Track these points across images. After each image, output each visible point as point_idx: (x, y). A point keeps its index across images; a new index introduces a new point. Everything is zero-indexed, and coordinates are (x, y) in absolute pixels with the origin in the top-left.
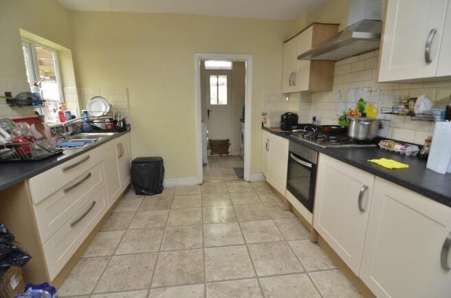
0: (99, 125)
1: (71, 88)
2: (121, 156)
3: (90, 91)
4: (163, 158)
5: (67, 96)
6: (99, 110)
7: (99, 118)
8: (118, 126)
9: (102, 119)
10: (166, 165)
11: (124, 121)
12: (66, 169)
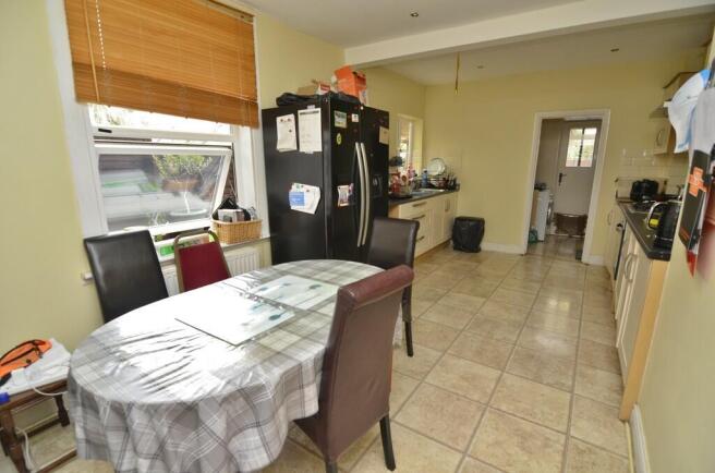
0: (434, 183)
1: (418, 151)
2: (447, 210)
3: (432, 153)
4: (486, 219)
5: (414, 158)
6: (436, 169)
7: (435, 177)
8: (449, 185)
9: (437, 177)
10: (488, 228)
11: (455, 181)
12: (415, 206)
